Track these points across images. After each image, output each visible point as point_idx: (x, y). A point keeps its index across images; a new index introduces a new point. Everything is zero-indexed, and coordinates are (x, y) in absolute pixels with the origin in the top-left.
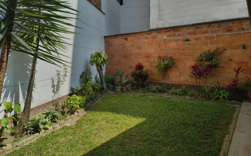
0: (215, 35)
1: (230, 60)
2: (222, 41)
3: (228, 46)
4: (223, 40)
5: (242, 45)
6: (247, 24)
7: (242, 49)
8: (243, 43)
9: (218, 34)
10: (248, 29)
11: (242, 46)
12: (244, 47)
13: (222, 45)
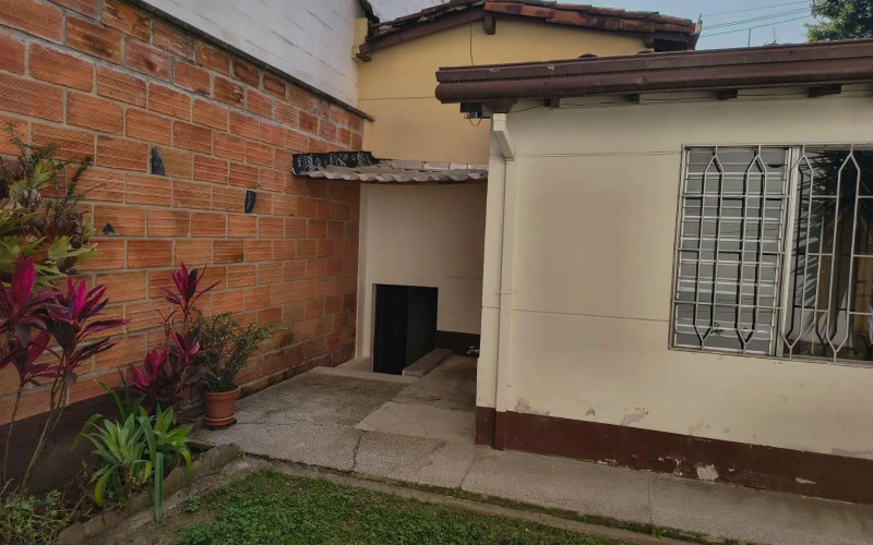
0: (28, 42)
1: (108, 229)
2: (65, 100)
3: (96, 139)
4: (69, 95)
5: (149, 150)
6: (160, 47)
7: (148, 173)
8: (152, 139)
9: (44, 45)
10: (164, 72)
11: (150, 157)
12: (157, 166)
13: (64, 125)
